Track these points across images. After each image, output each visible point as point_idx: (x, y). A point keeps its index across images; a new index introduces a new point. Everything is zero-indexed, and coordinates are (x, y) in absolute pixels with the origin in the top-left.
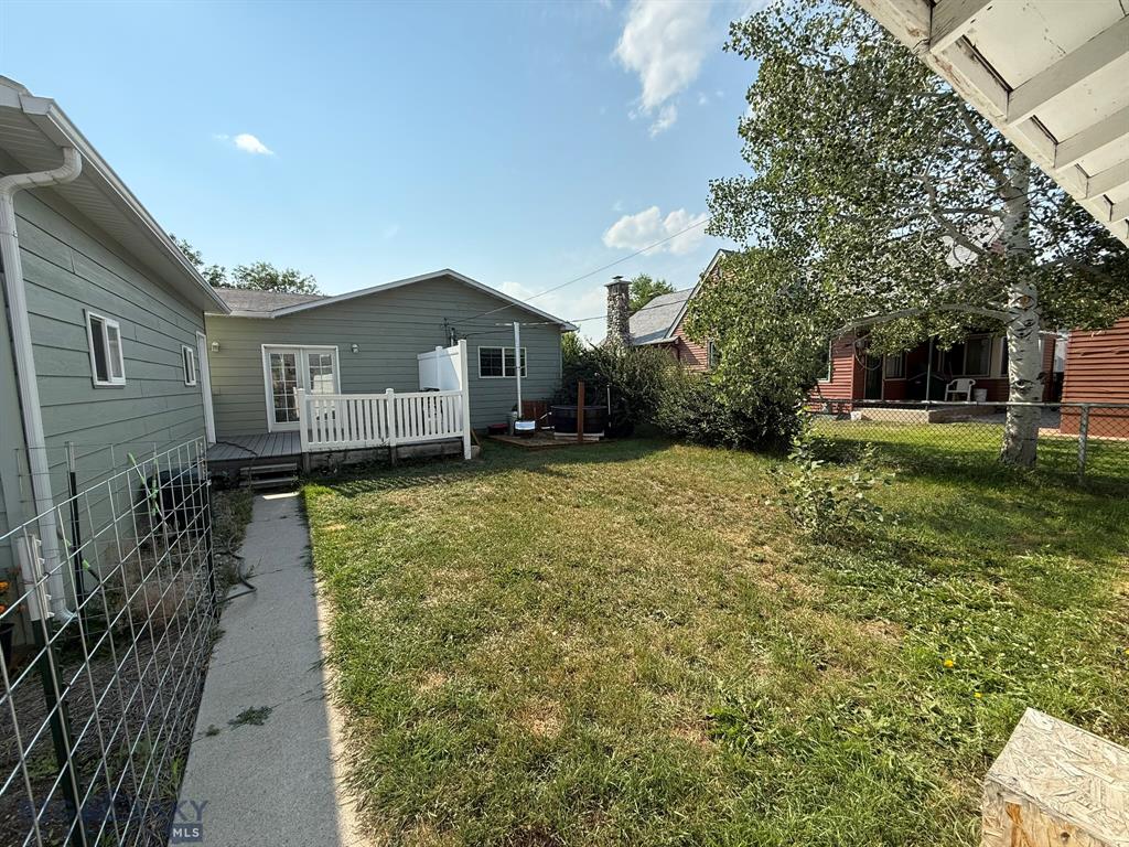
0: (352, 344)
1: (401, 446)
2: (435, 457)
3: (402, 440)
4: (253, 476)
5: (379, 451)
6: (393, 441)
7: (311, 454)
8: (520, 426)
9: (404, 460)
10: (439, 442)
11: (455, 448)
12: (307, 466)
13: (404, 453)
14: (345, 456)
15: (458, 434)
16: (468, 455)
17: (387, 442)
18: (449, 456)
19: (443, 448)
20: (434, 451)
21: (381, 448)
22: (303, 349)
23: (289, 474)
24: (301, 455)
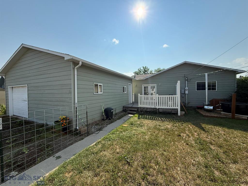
0: (159, 83)
1: (160, 109)
2: (168, 113)
3: (160, 107)
4: (130, 110)
5: (154, 109)
6: (157, 107)
7: (140, 108)
8: (206, 107)
9: (160, 112)
10: (170, 109)
11: (175, 112)
12: (139, 110)
13: (161, 111)
14: (147, 109)
15: (176, 108)
16: (179, 114)
17: (156, 107)
18: (173, 113)
19: (171, 111)
20: (169, 111)
21: (155, 108)
22: (150, 85)
23: (135, 111)
24: (138, 108)
